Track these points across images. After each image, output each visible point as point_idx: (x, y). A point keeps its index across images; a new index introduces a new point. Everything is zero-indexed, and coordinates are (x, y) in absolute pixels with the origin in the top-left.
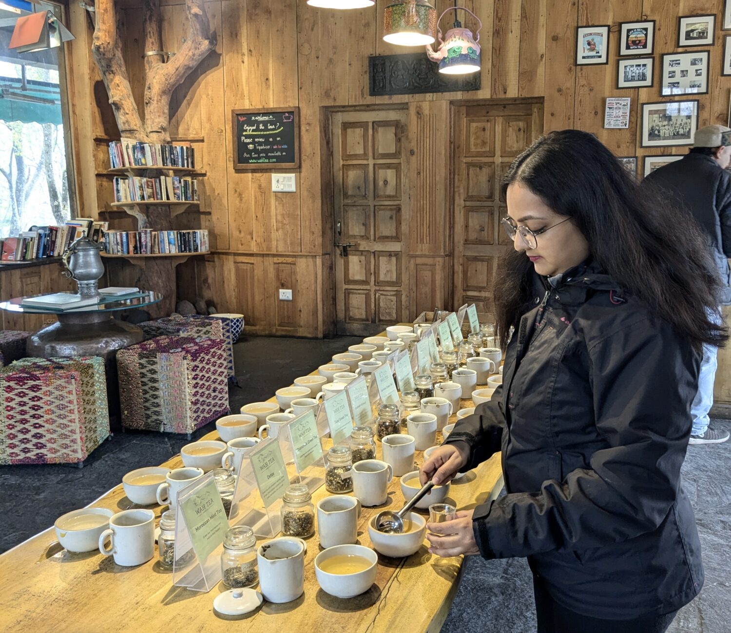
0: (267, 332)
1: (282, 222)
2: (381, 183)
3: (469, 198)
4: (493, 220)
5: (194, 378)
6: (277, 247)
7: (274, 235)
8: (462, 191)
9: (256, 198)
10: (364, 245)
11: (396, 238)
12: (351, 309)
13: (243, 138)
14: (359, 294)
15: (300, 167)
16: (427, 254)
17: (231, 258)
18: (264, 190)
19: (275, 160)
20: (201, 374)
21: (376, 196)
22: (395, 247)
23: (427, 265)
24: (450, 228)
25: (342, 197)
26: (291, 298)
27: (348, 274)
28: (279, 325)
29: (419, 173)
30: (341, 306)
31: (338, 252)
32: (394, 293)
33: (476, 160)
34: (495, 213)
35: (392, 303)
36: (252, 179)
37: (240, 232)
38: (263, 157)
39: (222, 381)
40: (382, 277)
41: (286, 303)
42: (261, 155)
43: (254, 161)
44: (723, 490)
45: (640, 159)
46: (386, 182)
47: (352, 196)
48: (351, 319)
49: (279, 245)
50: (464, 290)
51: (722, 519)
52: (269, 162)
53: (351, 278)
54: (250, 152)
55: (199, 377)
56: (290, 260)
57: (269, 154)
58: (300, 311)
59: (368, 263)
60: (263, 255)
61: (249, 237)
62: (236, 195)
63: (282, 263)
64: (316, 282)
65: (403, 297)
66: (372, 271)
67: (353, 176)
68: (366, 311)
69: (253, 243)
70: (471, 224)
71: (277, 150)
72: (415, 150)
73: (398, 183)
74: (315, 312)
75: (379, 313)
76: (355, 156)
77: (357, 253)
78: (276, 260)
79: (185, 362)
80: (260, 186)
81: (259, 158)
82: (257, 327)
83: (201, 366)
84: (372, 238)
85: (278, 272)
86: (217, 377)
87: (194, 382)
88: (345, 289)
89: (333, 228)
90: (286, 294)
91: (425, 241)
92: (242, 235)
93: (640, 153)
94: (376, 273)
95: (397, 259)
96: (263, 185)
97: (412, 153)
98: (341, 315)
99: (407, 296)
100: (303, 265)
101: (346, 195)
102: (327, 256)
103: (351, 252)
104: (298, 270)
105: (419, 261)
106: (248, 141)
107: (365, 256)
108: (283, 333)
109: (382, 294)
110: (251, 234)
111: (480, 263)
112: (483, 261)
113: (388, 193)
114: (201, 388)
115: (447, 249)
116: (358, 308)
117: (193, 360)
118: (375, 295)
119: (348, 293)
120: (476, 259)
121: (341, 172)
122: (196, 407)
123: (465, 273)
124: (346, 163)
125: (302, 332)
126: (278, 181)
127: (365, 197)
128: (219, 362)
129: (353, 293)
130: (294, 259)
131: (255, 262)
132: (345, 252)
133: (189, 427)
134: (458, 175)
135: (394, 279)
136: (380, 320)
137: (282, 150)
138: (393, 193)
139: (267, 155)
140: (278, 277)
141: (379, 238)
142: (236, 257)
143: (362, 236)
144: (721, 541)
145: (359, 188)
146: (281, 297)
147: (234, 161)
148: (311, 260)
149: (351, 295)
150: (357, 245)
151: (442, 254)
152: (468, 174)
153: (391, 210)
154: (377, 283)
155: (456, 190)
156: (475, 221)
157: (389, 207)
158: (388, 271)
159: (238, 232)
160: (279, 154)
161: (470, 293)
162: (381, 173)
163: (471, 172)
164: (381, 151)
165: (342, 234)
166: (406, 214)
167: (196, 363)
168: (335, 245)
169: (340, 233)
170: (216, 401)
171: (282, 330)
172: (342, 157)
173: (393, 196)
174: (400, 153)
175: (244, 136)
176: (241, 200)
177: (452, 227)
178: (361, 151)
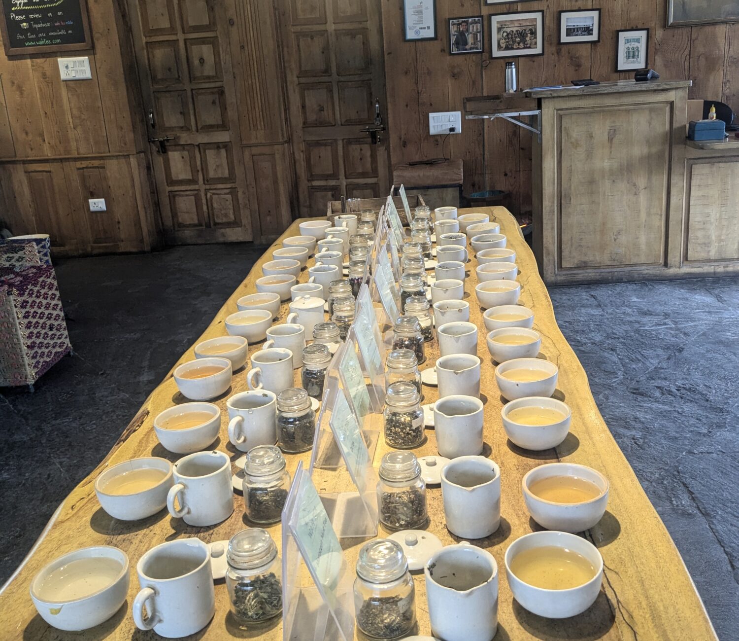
0: (81, 252)
1: (80, 117)
2: (196, 62)
3: (302, 74)
4: (332, 97)
5: (25, 317)
6: (78, 149)
7: (72, 134)
8: (293, 66)
9: (41, 90)
10: (185, 138)
11: (223, 126)
12: (179, 214)
13: (12, 15)
14: (187, 195)
15: (93, 47)
16: (264, 142)
17: (20, 167)
18: (51, 79)
19: (58, 41)
20: (32, 311)
21: (192, 78)
22: (223, 137)
23: (264, 154)
24: (285, 110)
25: (150, 82)
26: (104, 208)
27: (170, 173)
28: (95, 242)
29: (242, 47)
30: (167, 212)
31: (155, 148)
32: (228, 191)
33: (306, 28)
34: (334, 89)
35: (228, 203)
36: (32, 66)
37: (27, 133)
38: (43, 37)
39: (58, 315)
40: (212, 174)
41: (99, 215)
42: (40, 35)
43: (31, 43)
44: (642, 355)
45: (485, 19)
46: (202, 61)
47: (162, 80)
48: (182, 226)
49: (79, 145)
50: (308, 181)
51: (656, 385)
52: (52, 44)
53: (174, 178)
54: (24, 32)
55: (31, 314)
56: (96, 163)
57: (51, 34)
58: (119, 222)
59: (192, 158)
60: (61, 160)
61: (39, 139)
62: (14, 88)
63: (87, 168)
64: (133, 186)
65: (240, 194)
66: (199, 168)
67: (160, 55)
68: (198, 215)
69: (46, 147)
70: (308, 103)
71: (60, 28)
72: (235, 19)
73: (217, 60)
74: (137, 223)
75: (213, 215)
76: (160, 31)
77: (177, 148)
78: (79, 164)
79: (12, 298)
80: (44, 75)
81: (38, 39)
82: (67, 248)
83: (30, 300)
84: (194, 128)
85: (83, 179)
86: (52, 312)
87: (26, 321)
88: (169, 192)
89: (144, 120)
90: (98, 204)
91: (259, 127)
92: (30, 137)
93: (485, 11)
94: (204, 168)
95: (226, 151)
96: (48, 74)
97: (231, 23)
98: (168, 222)
99: (244, 193)
100: (113, 168)
101: (154, 79)
102: (142, 155)
103: (170, 148)
104: (109, 175)
105: (255, 150)
106: (20, 18)
107: (188, 151)
108: (101, 251)
109: (214, 194)
110: (42, 135)
111: (323, 147)
112: (325, 145)
113: (206, 73)
114: (36, 327)
115: (285, 135)
116: (188, 212)
117: (21, 295)
118: (206, 195)
119: (173, 196)
120: (318, 144)
121: (145, 51)
122: (33, 351)
123: (308, 160)
124: (150, 40)
125: (124, 247)
126: (67, 67)
127: (178, 80)
128: (50, 293)
129: (180, 196)
130: (102, 162)
131: (52, 170)
132: (163, 148)
133: (29, 377)
134: (288, 47)
135: (226, 174)
136: (216, 224)
137: (67, 28)
138: (212, 73)
139: (47, 34)
140: (85, 186)
141: (201, 129)
142: (26, 165)
143: (182, 128)
144: (666, 407)
145: (169, 69)
146: (92, 209)
147: (5, 45)
148: (124, 160)
149: (176, 198)
150: (176, 138)
151: (281, 140)
152: (298, 46)
153: (213, 93)
154: (206, 181)
155: (286, 65)
156: (313, 99)
157: (209, 91)
158: (218, 166)
159: (24, 135)
160: (63, 32)
161: (316, 183)
162: (195, 49)
163: (302, 43)
164: (192, 23)
165: (157, 127)
166: (231, 98)
167: (25, 297)
168: (150, 141)
169: (153, 126)
170: (55, 340)
171: (99, 248)
172: (144, 32)
173: (213, 77)
174: (214, 24)
175: (13, 12)
176: (22, 93)
177: (287, 109)
178: (167, 25)
